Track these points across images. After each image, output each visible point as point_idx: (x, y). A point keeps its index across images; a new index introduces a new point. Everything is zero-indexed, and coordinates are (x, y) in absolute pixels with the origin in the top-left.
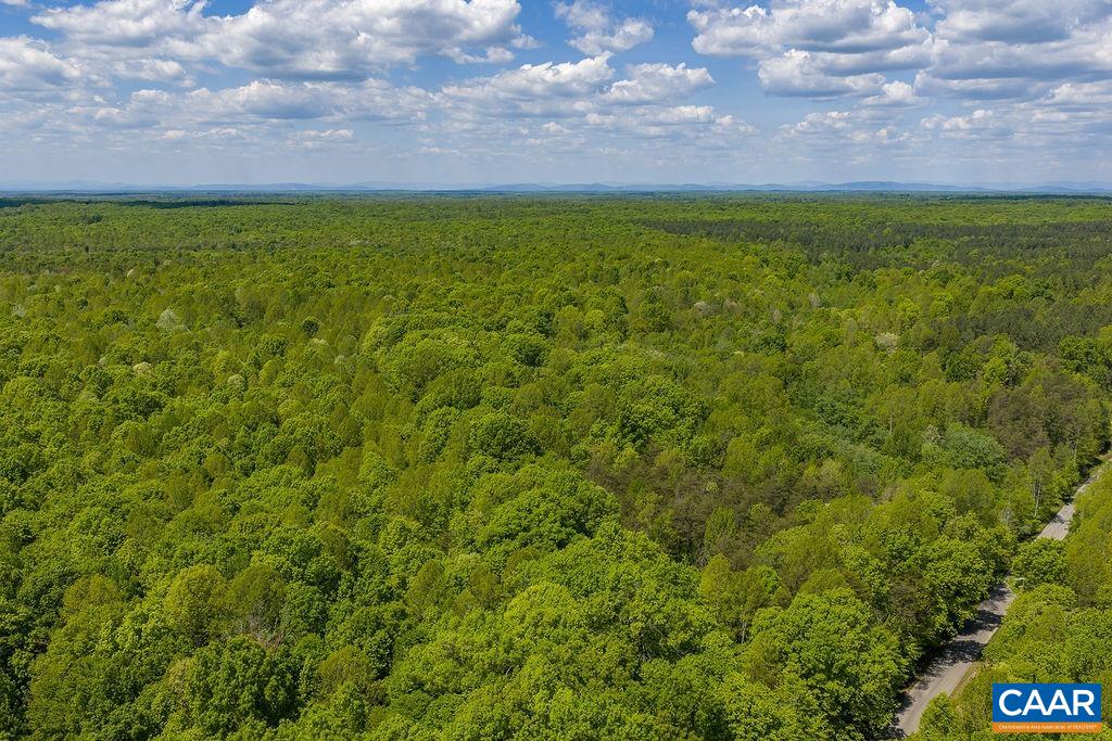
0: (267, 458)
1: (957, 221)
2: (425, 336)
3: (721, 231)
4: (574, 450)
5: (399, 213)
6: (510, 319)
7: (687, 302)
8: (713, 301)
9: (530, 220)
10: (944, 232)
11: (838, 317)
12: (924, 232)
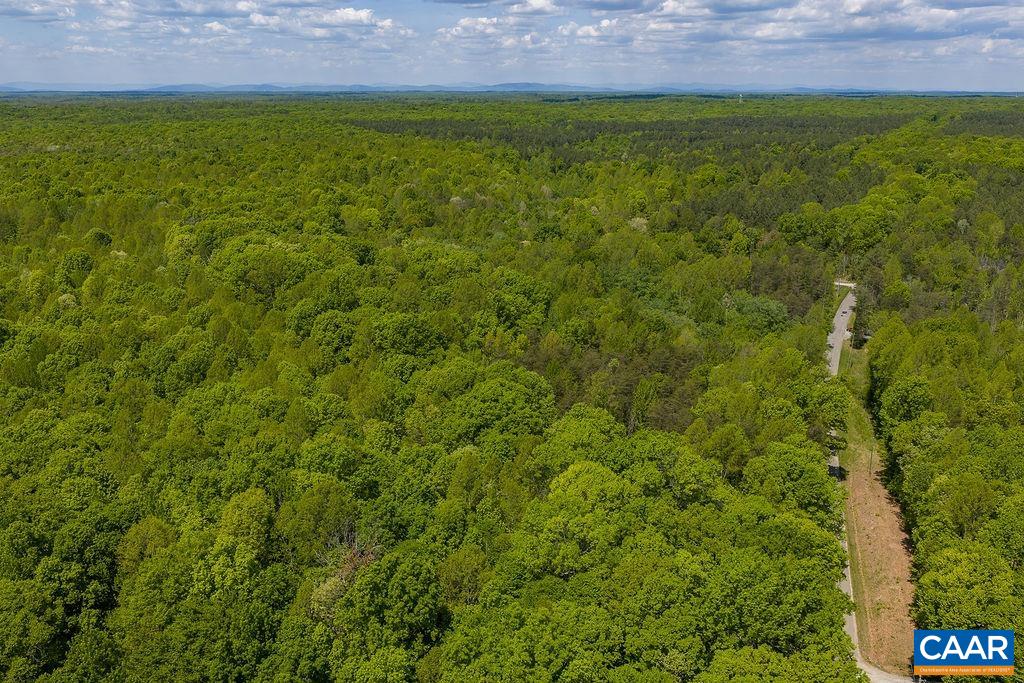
0: (180, 377)
1: (623, 118)
2: (247, 242)
3: (429, 129)
4: (467, 342)
5: (83, 116)
6: (304, 220)
7: (444, 197)
8: (465, 196)
9: (236, 121)
10: (616, 128)
11: (582, 206)
12: (600, 127)
